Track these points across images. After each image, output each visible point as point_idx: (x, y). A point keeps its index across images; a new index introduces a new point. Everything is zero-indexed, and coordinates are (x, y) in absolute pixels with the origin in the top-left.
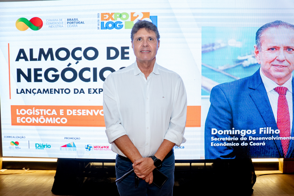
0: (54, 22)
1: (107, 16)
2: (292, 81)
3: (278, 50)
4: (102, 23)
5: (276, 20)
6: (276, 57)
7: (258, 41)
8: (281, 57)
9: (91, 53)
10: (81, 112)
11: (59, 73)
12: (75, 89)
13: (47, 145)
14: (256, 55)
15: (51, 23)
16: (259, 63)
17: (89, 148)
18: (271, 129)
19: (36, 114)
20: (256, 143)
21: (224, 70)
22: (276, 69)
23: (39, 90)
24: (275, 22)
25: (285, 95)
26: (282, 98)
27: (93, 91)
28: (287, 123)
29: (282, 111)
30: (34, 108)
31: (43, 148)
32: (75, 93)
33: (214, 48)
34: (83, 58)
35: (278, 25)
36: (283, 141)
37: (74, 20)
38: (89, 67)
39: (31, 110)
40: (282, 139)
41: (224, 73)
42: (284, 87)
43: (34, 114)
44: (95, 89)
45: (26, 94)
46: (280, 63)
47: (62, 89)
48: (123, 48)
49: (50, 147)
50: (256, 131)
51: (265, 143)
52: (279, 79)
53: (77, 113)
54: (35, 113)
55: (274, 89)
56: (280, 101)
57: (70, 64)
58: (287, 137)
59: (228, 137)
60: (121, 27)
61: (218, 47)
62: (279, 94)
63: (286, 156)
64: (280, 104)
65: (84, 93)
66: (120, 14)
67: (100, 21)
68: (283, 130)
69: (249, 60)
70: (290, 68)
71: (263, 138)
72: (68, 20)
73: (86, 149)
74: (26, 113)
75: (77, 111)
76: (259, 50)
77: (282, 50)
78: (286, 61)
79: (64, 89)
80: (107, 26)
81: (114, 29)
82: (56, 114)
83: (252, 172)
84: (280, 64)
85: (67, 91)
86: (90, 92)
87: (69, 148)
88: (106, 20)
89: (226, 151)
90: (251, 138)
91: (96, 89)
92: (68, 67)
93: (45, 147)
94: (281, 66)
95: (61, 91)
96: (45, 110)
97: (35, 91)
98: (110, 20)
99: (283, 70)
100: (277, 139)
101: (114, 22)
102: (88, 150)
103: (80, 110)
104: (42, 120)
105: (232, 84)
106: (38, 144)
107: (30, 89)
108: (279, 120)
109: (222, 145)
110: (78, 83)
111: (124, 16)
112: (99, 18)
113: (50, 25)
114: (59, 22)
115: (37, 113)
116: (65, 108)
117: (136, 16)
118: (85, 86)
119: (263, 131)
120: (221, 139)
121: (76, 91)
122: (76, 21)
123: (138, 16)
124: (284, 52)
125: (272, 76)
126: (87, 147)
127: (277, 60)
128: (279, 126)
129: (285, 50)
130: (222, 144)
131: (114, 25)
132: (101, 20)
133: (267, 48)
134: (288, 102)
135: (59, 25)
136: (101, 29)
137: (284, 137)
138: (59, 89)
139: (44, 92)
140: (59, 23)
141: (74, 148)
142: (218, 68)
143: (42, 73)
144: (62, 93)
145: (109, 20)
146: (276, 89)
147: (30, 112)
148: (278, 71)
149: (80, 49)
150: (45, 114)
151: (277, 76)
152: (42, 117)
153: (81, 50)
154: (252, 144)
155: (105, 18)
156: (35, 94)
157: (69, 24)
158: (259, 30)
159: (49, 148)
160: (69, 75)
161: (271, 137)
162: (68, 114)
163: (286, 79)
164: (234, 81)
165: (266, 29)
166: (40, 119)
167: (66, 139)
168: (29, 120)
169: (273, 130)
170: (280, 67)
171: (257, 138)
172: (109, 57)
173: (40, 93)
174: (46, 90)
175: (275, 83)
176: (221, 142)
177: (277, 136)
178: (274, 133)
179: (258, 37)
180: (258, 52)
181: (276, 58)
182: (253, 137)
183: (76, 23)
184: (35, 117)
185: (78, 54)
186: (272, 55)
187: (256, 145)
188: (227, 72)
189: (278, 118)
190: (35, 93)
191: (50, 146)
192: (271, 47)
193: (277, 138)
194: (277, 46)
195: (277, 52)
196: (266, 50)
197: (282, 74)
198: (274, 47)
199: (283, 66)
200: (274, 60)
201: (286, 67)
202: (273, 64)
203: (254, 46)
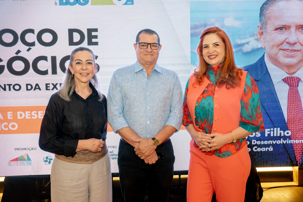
3: (288, 30)
6: (286, 39)
7: (263, 19)
8: (292, 39)
9: (47, 38)
10: (37, 114)
11: (4, 63)
12: (27, 85)
14: (259, 37)
16: (263, 47)
17: (48, 160)
18: (280, 130)
20: (261, 148)
22: (285, 55)
25: (298, 86)
26: (294, 91)
27: (51, 87)
28: (300, 123)
29: (293, 107)
32: (27, 89)
34: (37, 43)
36: (295, 145)
38: (46, 56)
40: (294, 143)
42: (296, 77)
44: (55, 84)
46: (290, 46)
47: (9, 85)
48: (90, 31)
50: (260, 133)
51: (272, 148)
52: (289, 67)
53: (31, 116)
55: (283, 80)
56: (290, 95)
57: (19, 52)
58: (300, 139)
60: (86, 2)
62: (289, 86)
63: (299, 163)
64: (290, 98)
65: (40, 89)
68: (295, 132)
69: (251, 44)
71: (270, 142)
73: (45, 163)
75: (31, 114)
76: (263, 30)
77: (293, 29)
78: (298, 44)
79: (13, 85)
80: (67, 1)
81: (77, 5)
82: (2, 118)
83: (257, 185)
84: (290, 48)
85: (17, 87)
86: (48, 88)
87: (22, 161)
90: (254, 142)
91: (57, 84)
92: (16, 55)
94: (292, 50)
95: (7, 87)
99: (294, 55)
100: (288, 143)
102: (47, 163)
103: (36, 112)
108: (290, 118)
110: (31, 77)
116: (15, 110)
118: (41, 80)
119: (269, 133)
121: (29, 87)
124: (296, 33)
125: (280, 63)
126: (46, 159)
127: (287, 43)
128: (290, 126)
129: (297, 30)
131: (77, 1)
133: (274, 28)
134: (301, 96)
136: (60, 5)
137: (296, 140)
138: (5, 85)
141: (28, 161)
144: (10, 90)
146: (285, 80)
148: (288, 56)
149: (32, 31)
151: (287, 64)
153: (33, 33)
154: (256, 149)
158: (263, 5)
160: (18, 66)
161: (280, 140)
162: (19, 117)
163: (299, 66)
165: (273, 3)
167: (16, 150)
169: (282, 132)
170: (290, 52)
171: (262, 142)
172: (71, 43)
175: (283, 72)
177: (288, 139)
178: (284, 134)
179: (262, 13)
180: (262, 33)
181: (285, 41)
182: (257, 141)
185: (30, 38)
186: (280, 37)
187: (261, 151)
189: (288, 116)
192: (279, 27)
193: (288, 141)
194: (287, 25)
195: (287, 32)
196: (272, 30)
197: (294, 61)
198: (283, 26)
199: (295, 51)
200: (283, 43)
201: (298, 51)
202: (282, 49)
203: (258, 25)
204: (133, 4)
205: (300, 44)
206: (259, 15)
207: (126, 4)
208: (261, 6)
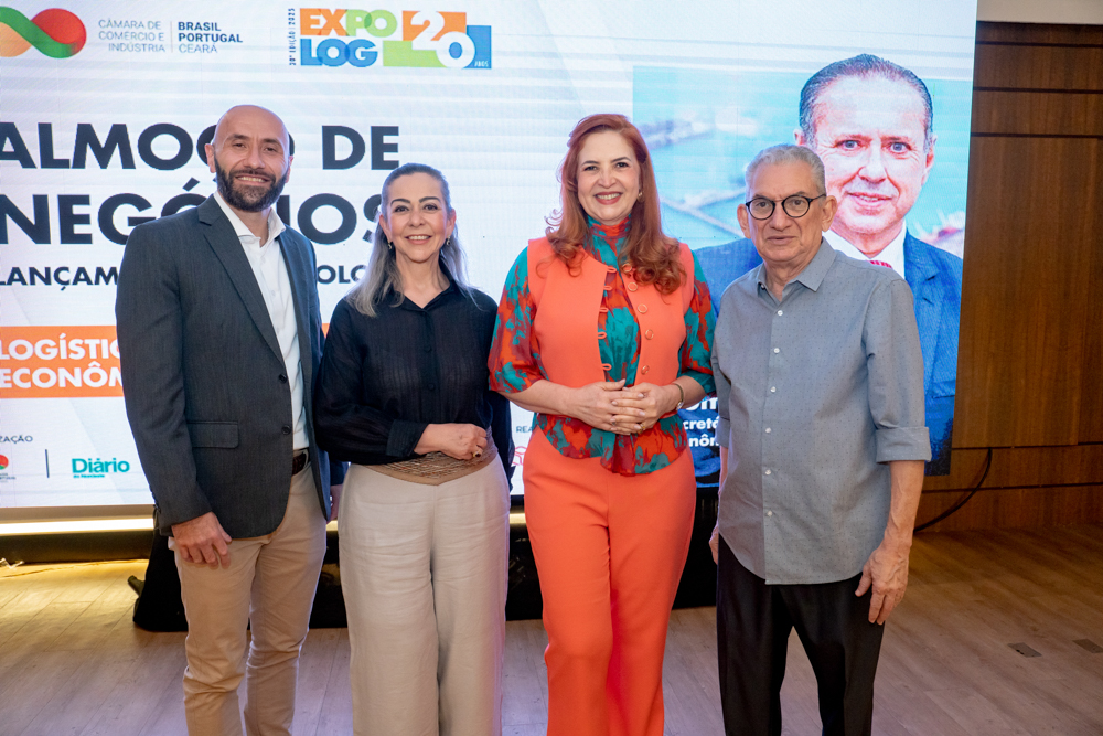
0: (131, 30)
1: (323, 21)
2: (905, 244)
3: (864, 148)
4: (306, 45)
5: (859, 54)
6: (860, 169)
7: (807, 118)
8: (874, 171)
11: (155, 212)
13: (117, 462)
15: (119, 34)
19: (72, 356)
21: (701, 208)
22: (858, 208)
23: (81, 270)
24: (858, 60)
30: (63, 335)
31: (101, 473)
33: (673, 136)
35: (866, 69)
37: (203, 27)
39: (52, 343)
41: (700, 215)
42: (883, 263)
43: (63, 356)
45: (29, 286)
46: (869, 188)
48: (378, 132)
49: (128, 469)
52: (867, 236)
54: (68, 355)
57: (192, 183)
59: (713, 420)
60: (371, 58)
61: (684, 134)
66: (365, 15)
67: (298, 37)
70: (899, 204)
72: (181, 25)
74: (34, 354)
77: (876, 146)
78: (887, 181)
80: (322, 55)
81: (347, 64)
84: (870, 192)
88: (320, 34)
89: (708, 461)
92: (185, 192)
93: (107, 471)
94: (875, 196)
96: (105, 342)
97: (63, 276)
98: (333, 35)
99: (878, 209)
101: (347, 40)
104: (95, 377)
105: (727, 252)
106: (84, 461)
107: (48, 270)
109: (697, 445)
111: (380, 23)
112: (292, 26)
113: (116, 41)
114: (146, 30)
115: (76, 353)
117: (421, 23)
120: (692, 424)
122: (210, 32)
123: (427, 23)
124: (882, 155)
125: (846, 227)
127: (863, 178)
129: (884, 148)
130: (696, 440)
131: (347, 53)
132: (302, 33)
133: (832, 140)
135: (148, 42)
136: (302, 64)
139: (101, 278)
140: (146, 36)
142: (683, 201)
143: (93, 210)
145: (328, 34)
147: (48, 350)
148: (864, 212)
150: (105, 355)
151: (861, 229)
152: (94, 366)
155: (313, 27)
156: (67, 287)
157: (185, 40)
158: (809, 83)
159: (123, 471)
163: (887, 237)
164: (734, 243)
165: (831, 79)
166: (88, 373)
168: (44, 378)
170: (870, 201)
172: (330, 162)
173: (85, 283)
174: (107, 273)
175: (854, 248)
176: (693, 434)
179: (806, 104)
181: (858, 173)
183: (210, 37)
184: (70, 365)
186: (847, 163)
188: (711, 215)
190: (67, 283)
191: (127, 464)
192: (845, 138)
194: (863, 134)
195: (863, 153)
196: (830, 145)
197: (876, 223)
198: (854, 136)
199: (880, 198)
200: (853, 177)
201: (889, 199)
202: (851, 192)
203: (794, 132)
204: (490, 67)
205: (892, 182)
206: (797, 109)
207: (472, 66)
208: (803, 86)
